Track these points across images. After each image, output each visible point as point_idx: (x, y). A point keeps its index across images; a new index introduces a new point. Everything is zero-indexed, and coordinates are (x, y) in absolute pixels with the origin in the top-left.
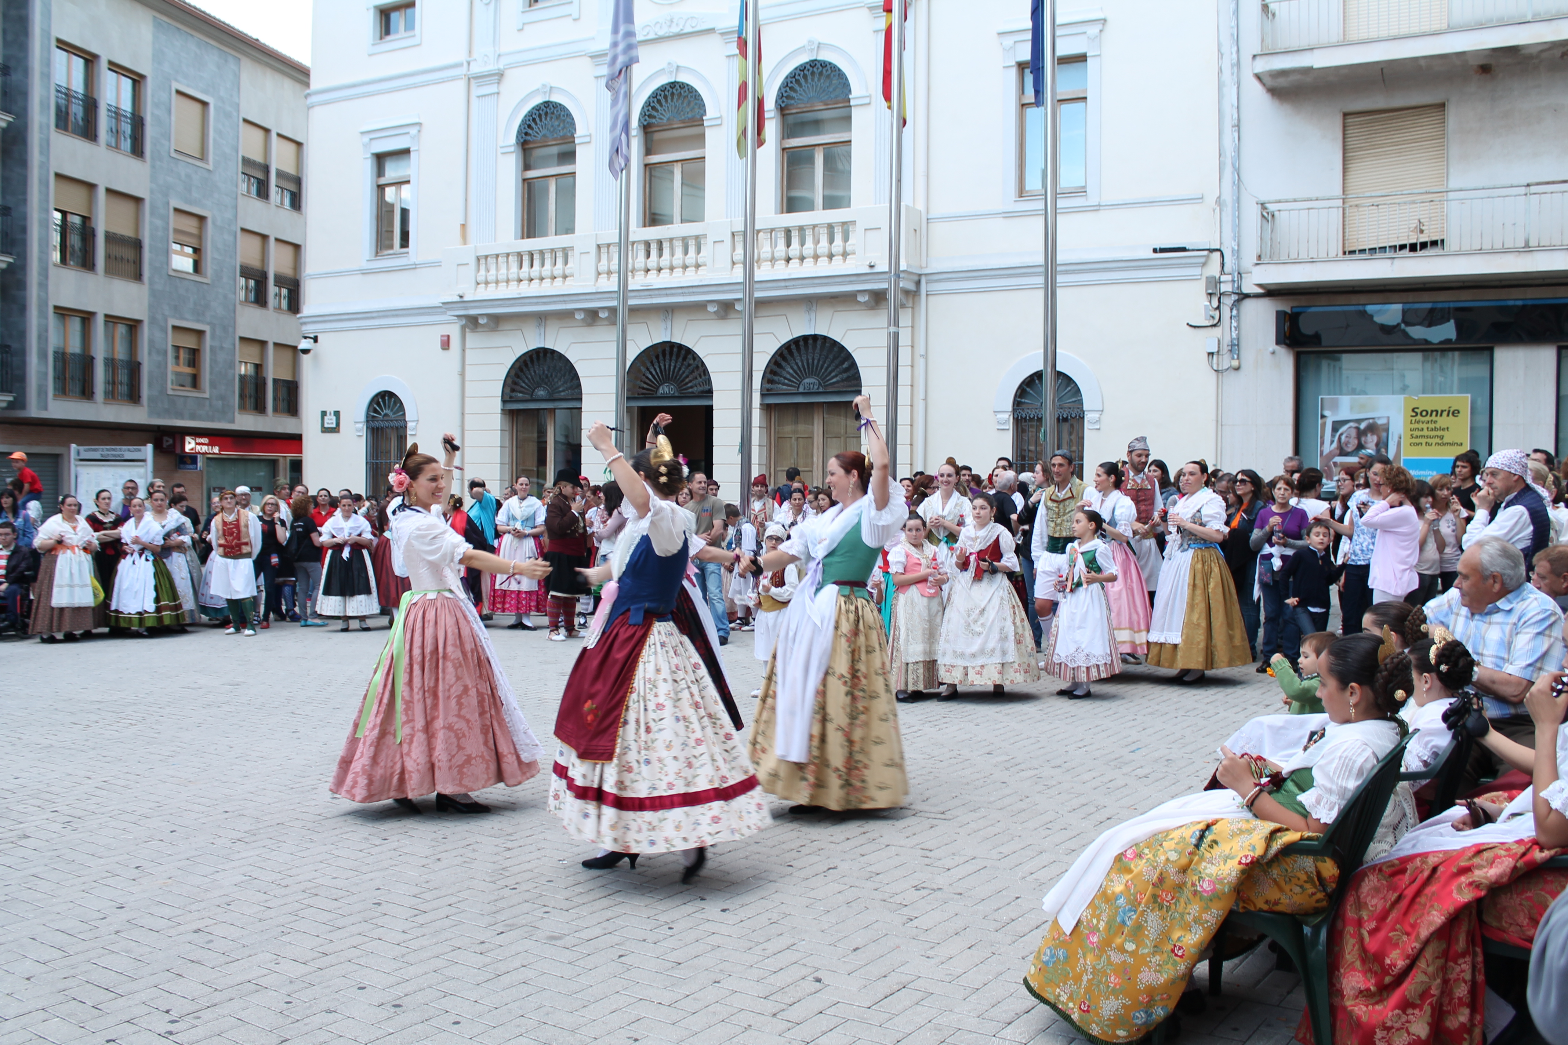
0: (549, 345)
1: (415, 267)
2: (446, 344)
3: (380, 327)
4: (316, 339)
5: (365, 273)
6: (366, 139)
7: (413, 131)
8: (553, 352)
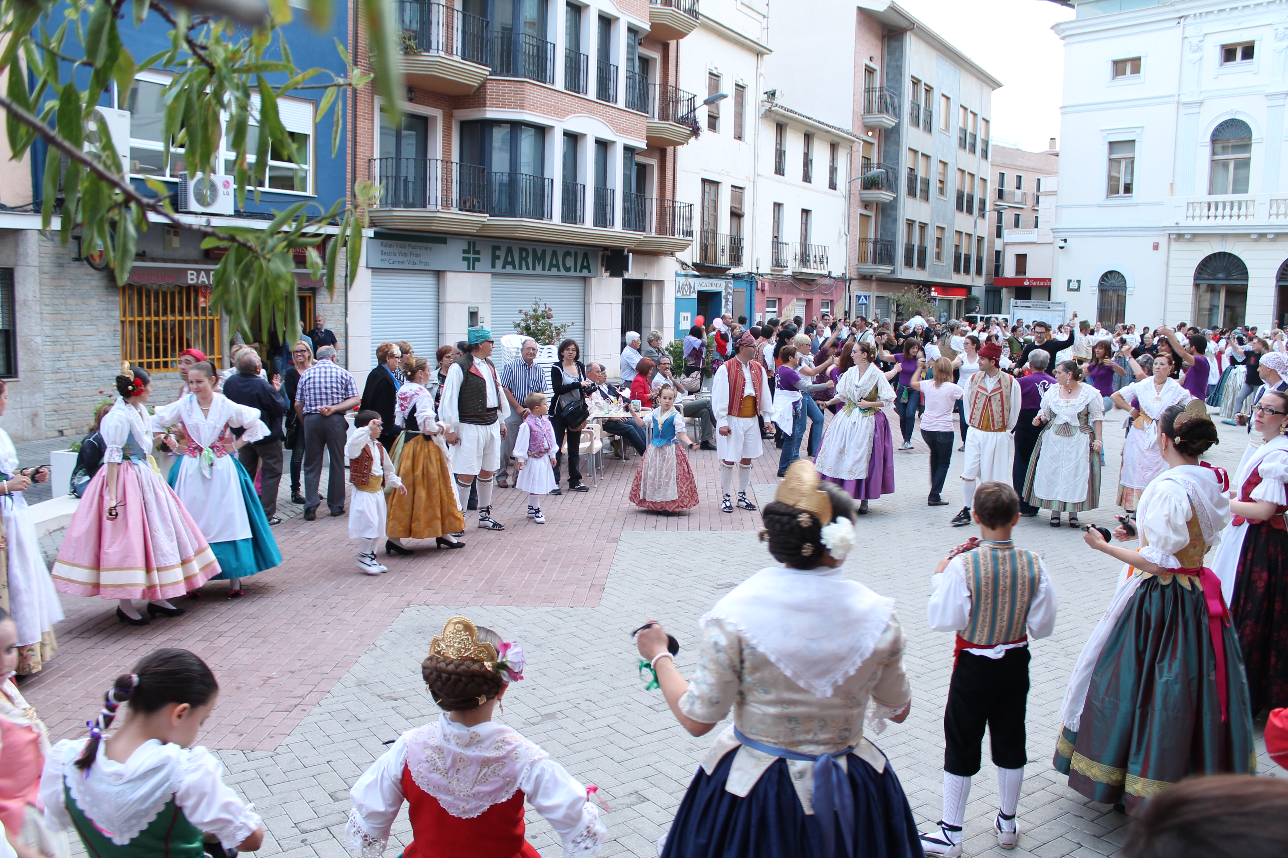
0: (1228, 250)
1: (1137, 205)
2: (1156, 247)
3: (1111, 236)
4: (1065, 241)
5: (1100, 206)
6: (1105, 134)
7: (1139, 131)
8: (1230, 255)
